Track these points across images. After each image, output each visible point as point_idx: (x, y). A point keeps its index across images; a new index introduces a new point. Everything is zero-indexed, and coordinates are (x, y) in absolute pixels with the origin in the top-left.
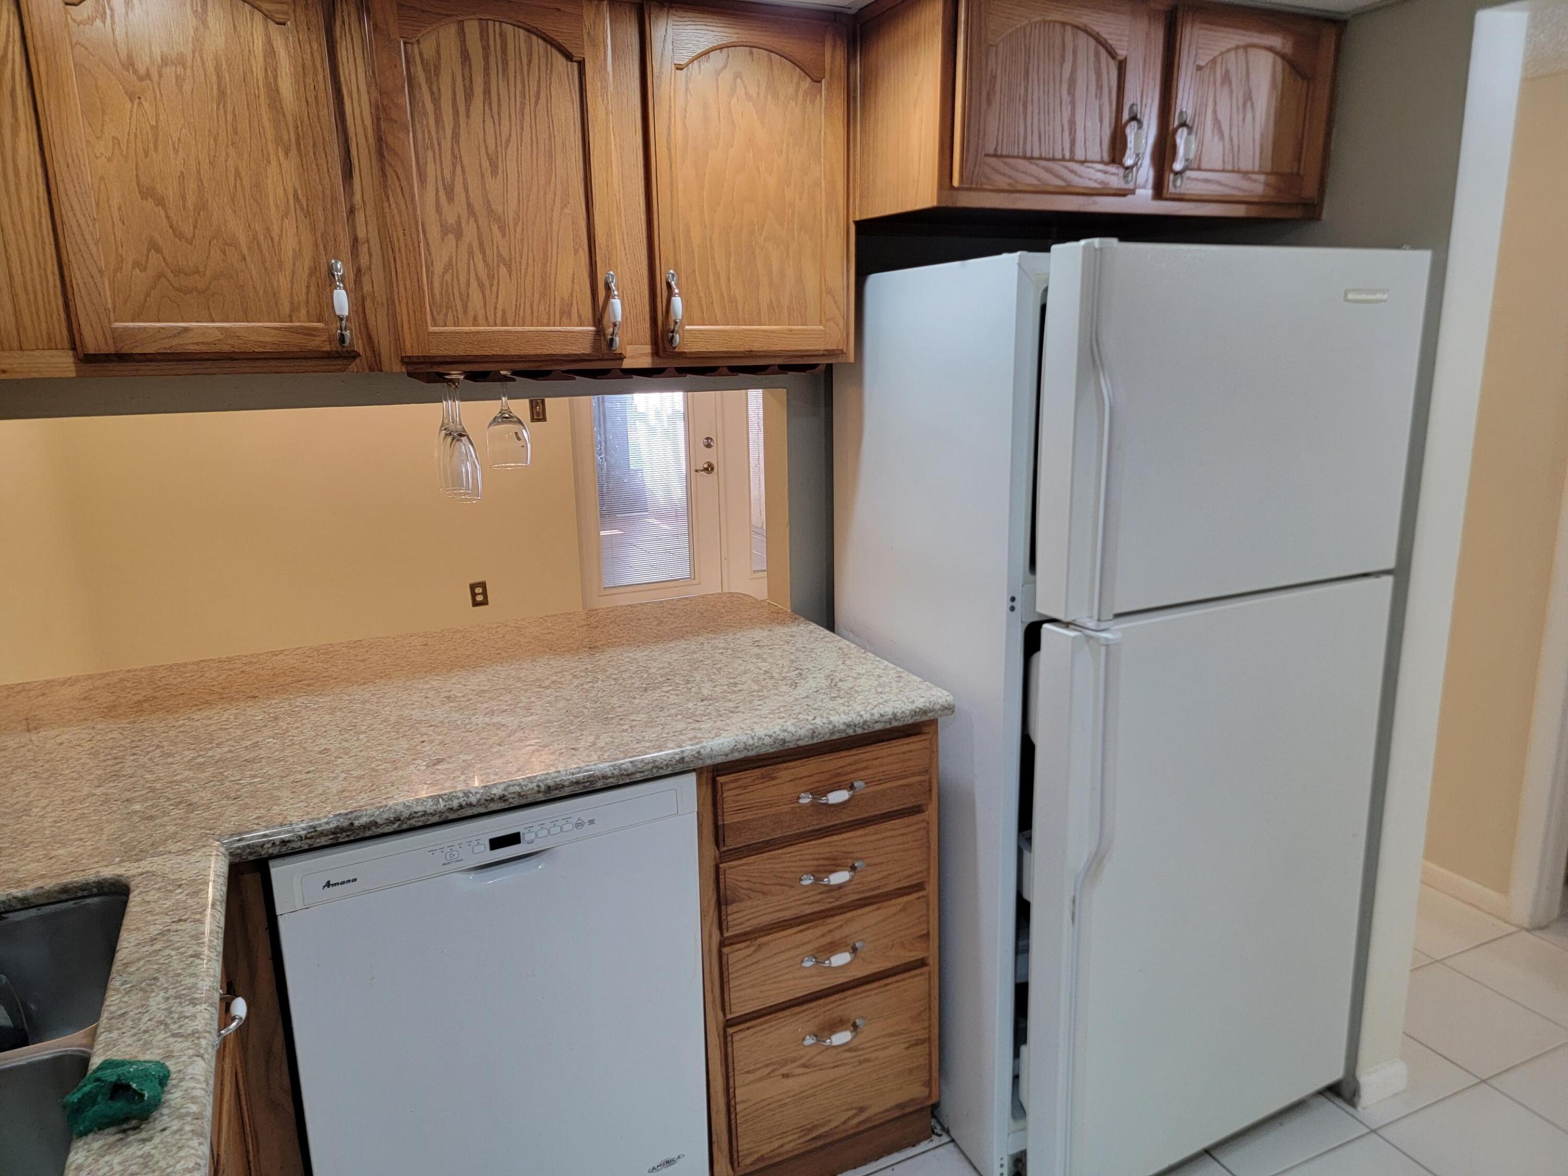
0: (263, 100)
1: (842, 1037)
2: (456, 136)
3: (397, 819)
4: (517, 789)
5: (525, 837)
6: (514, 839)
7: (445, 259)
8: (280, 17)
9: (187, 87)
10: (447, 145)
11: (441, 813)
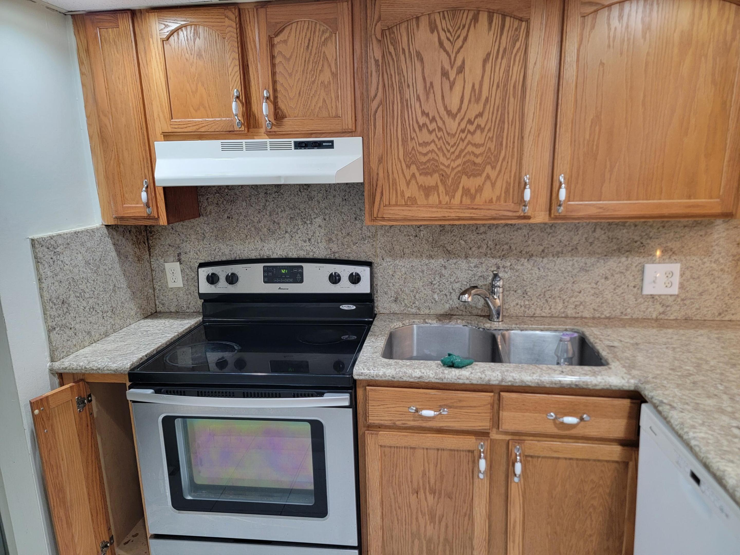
5: (702, 486)
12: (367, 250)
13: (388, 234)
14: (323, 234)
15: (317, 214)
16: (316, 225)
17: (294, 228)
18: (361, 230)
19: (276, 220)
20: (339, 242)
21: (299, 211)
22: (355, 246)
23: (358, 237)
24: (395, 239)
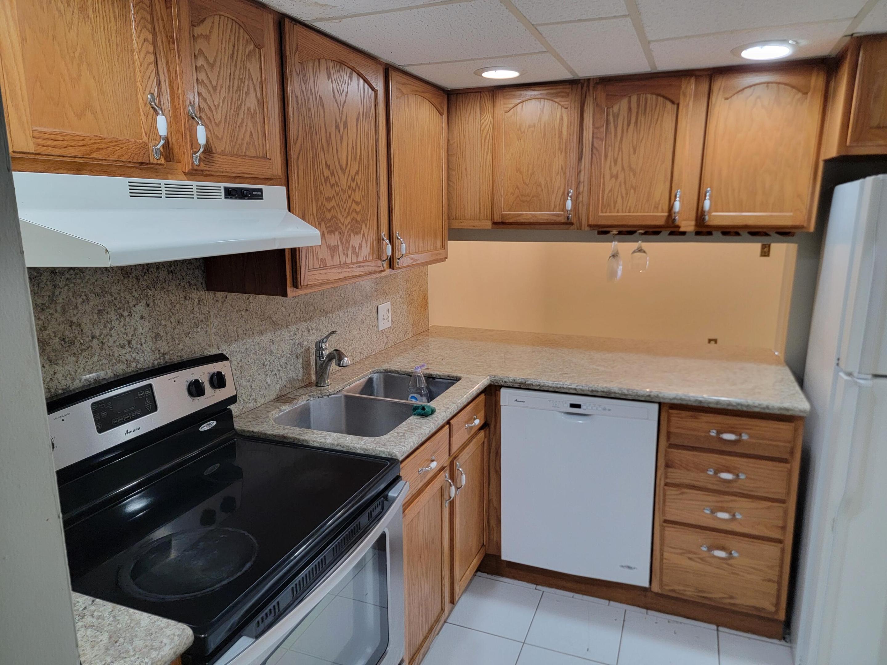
0: (557, 136)
1: (721, 554)
2: (621, 140)
3: (539, 385)
4: (581, 387)
5: (583, 407)
6: (578, 406)
7: (610, 188)
8: (566, 106)
9: (534, 134)
10: (617, 145)
11: (554, 388)
12: (200, 341)
13: (221, 313)
14: (147, 329)
15: (137, 299)
16: (137, 317)
17: (105, 327)
18: (193, 313)
19: (75, 319)
20: (169, 336)
21: (110, 298)
22: (188, 338)
23: (189, 324)
24: (228, 318)
